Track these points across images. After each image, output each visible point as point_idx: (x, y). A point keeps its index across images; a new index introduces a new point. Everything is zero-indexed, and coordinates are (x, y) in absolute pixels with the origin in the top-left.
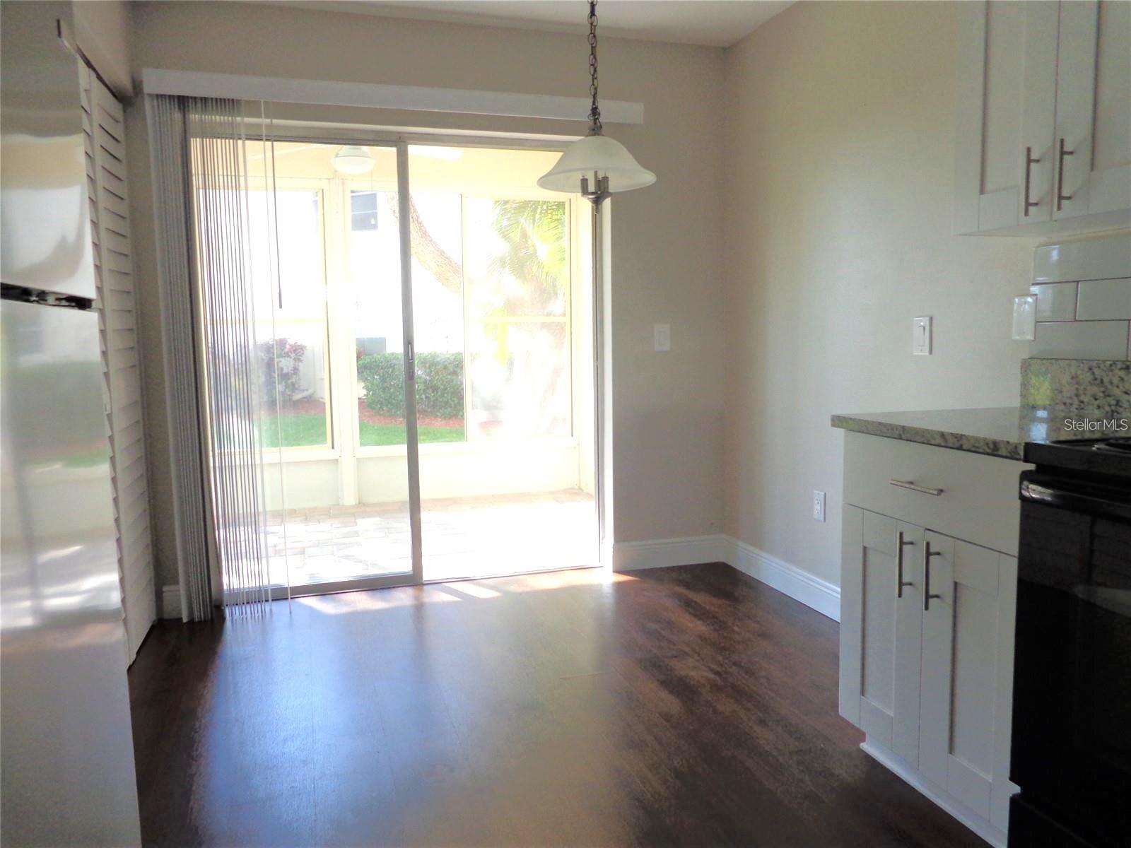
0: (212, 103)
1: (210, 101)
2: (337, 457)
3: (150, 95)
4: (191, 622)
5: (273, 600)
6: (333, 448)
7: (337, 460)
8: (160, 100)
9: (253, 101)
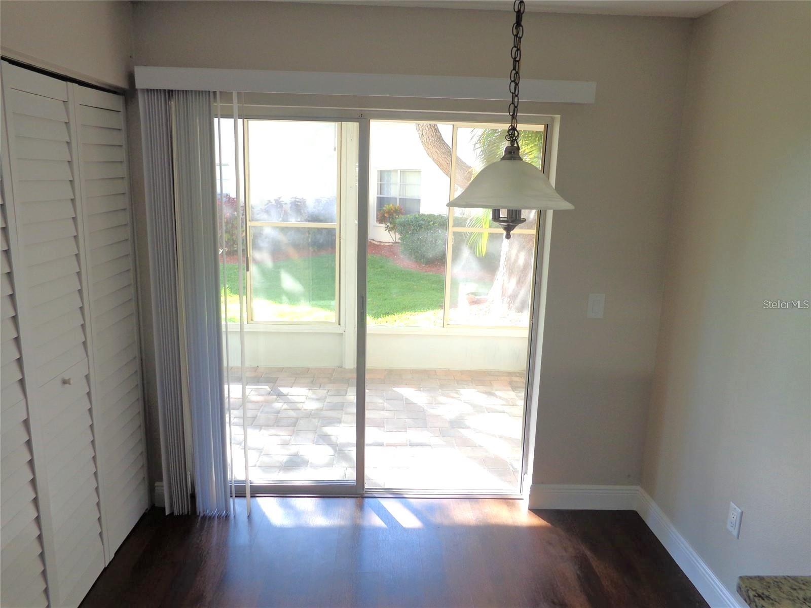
0: (192, 95)
1: (190, 94)
2: (342, 332)
3: (143, 90)
4: (172, 514)
5: (236, 497)
6: (339, 324)
7: (342, 333)
8: (150, 93)
9: (226, 92)
